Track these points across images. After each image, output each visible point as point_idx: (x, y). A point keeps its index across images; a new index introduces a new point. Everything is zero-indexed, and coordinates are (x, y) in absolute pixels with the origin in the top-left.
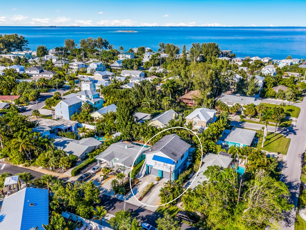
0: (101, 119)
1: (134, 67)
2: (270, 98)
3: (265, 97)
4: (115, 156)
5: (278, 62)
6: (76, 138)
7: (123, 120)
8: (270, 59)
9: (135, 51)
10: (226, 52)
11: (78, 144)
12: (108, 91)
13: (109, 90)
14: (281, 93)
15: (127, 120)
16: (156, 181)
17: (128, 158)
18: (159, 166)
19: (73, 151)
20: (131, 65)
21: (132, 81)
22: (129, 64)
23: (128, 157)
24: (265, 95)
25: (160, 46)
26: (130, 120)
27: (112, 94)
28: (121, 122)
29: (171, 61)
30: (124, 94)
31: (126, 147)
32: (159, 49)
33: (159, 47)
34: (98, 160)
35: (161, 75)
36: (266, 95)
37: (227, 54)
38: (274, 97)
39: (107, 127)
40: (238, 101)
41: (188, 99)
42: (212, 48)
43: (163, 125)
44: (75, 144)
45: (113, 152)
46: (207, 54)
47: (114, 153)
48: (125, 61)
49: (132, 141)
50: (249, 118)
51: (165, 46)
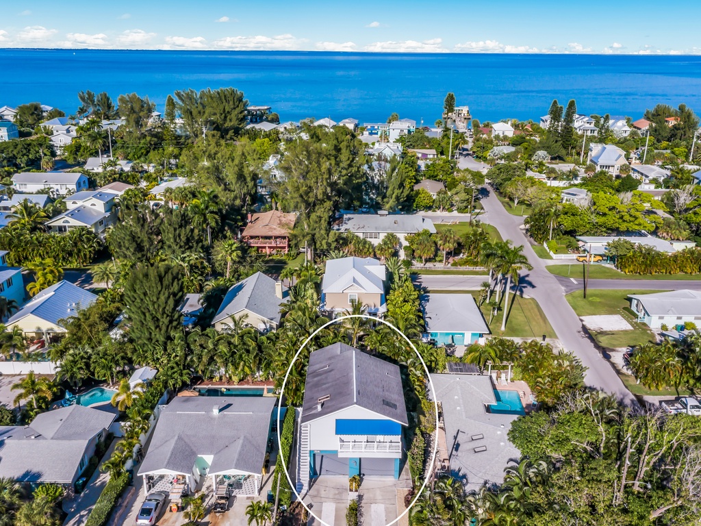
0: (49, 334)
1: (43, 162)
2: (423, 210)
3: (414, 210)
4: (194, 449)
5: (376, 127)
6: (11, 420)
7: (156, 328)
8: (357, 122)
9: (5, 117)
10: (259, 110)
11: (41, 442)
12: (16, 241)
13: (18, 237)
14: (445, 198)
15: (168, 327)
16: (351, 490)
17: (243, 446)
18: (356, 448)
19: (35, 470)
20: (28, 156)
21: (74, 203)
22: (23, 155)
23: (241, 441)
24: (412, 205)
25: (83, 99)
26: (175, 323)
27: (33, 250)
28: (147, 334)
29: (139, 139)
30: (75, 244)
31: (216, 412)
32: (81, 109)
33: (82, 104)
34: (144, 477)
35: (134, 178)
36: (415, 206)
37: (262, 115)
38: (429, 208)
39: (103, 360)
40: (389, 228)
41: (262, 237)
42: (231, 103)
43: (266, 319)
44: (31, 442)
45: (180, 438)
46: (226, 117)
47: (187, 440)
48: (8, 147)
49: (191, 385)
50: (422, 265)
51: (96, 99)
